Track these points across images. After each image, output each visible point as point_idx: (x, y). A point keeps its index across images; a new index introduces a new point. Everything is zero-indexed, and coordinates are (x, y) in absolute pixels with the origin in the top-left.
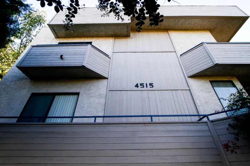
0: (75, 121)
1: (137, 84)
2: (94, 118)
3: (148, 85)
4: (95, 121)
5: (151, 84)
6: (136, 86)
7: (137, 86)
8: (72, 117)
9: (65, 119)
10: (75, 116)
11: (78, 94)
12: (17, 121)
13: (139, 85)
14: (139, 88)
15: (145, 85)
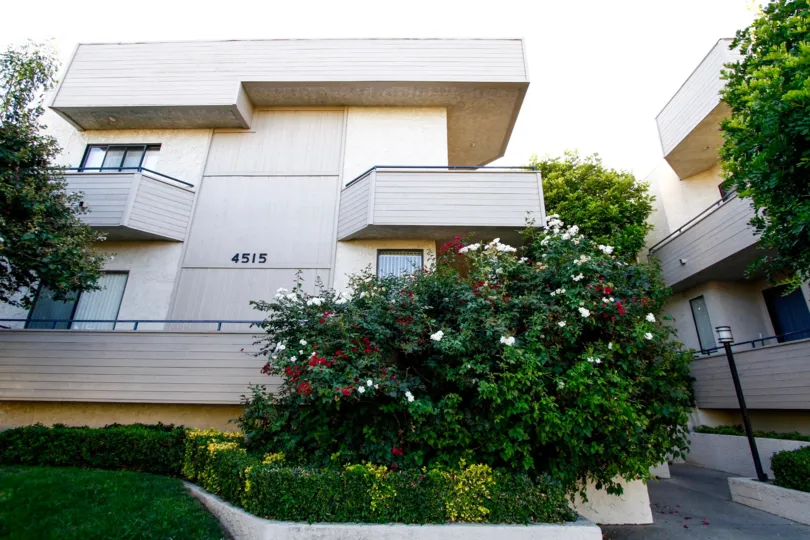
0: (119, 327)
1: (237, 255)
2: (133, 324)
3: (257, 256)
4: (135, 328)
5: (261, 256)
6: (233, 260)
7: (236, 259)
8: (115, 321)
9: (100, 323)
10: (119, 319)
11: (126, 273)
12: (26, 327)
13: (240, 257)
14: (239, 264)
15: (251, 258)
